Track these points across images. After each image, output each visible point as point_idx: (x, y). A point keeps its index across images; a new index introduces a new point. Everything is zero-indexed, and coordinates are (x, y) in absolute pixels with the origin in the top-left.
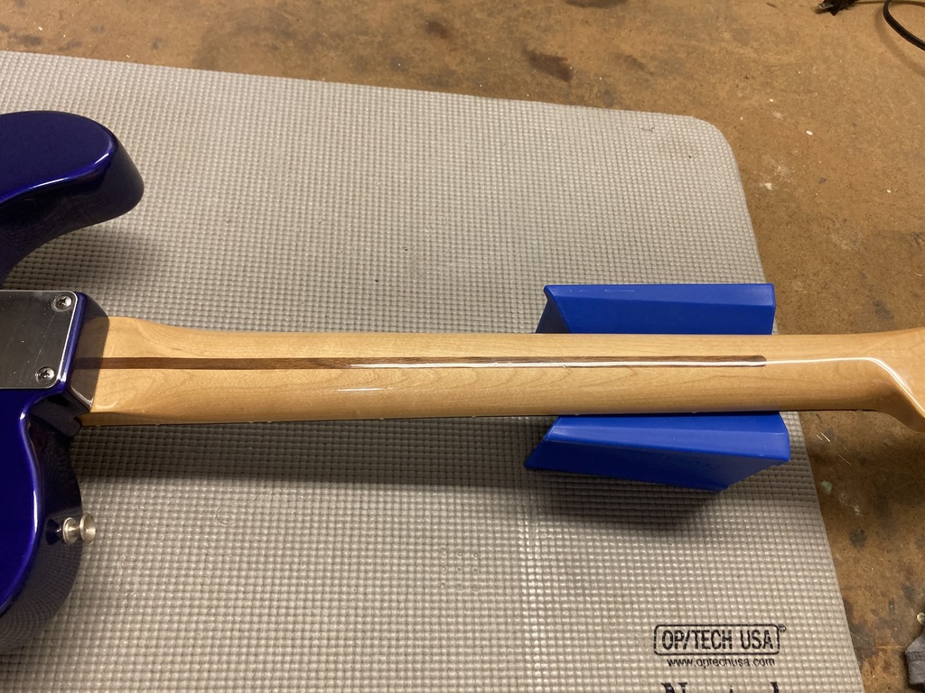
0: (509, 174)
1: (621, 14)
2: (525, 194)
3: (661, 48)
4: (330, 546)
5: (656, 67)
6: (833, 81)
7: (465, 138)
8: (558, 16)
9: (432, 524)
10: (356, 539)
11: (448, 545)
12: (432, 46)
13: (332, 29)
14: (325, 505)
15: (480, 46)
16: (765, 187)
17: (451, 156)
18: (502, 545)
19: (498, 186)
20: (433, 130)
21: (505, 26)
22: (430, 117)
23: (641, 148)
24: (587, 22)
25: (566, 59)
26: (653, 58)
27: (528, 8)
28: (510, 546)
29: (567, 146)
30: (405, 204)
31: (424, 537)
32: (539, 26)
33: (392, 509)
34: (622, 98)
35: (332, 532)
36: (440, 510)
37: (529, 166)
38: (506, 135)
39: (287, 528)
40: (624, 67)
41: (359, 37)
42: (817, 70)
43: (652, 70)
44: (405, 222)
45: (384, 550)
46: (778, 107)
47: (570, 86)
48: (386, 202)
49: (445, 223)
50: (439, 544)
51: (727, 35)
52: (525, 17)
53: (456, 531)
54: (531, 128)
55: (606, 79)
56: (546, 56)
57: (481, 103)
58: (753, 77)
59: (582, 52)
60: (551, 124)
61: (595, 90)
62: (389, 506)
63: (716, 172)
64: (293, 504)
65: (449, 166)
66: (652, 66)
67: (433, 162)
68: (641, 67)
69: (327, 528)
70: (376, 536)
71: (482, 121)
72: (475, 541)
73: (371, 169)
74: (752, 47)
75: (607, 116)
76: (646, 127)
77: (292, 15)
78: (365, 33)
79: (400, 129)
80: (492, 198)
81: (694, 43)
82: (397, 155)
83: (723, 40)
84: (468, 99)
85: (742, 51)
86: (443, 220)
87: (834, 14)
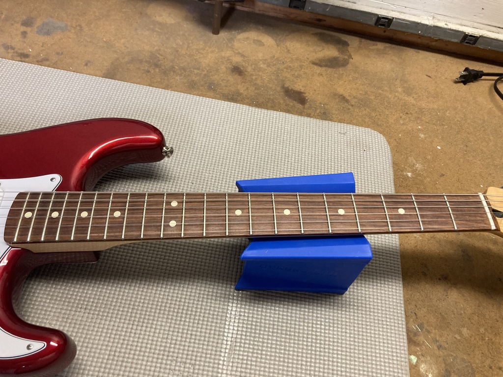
0: (259, 149)
1: (341, 72)
2: (266, 161)
3: (361, 92)
4: (109, 348)
5: (356, 102)
6: (458, 121)
7: (239, 128)
8: (306, 70)
9: (171, 344)
10: (125, 346)
11: (177, 357)
12: (233, 79)
13: (181, 65)
14: (112, 323)
15: (259, 82)
16: (407, 175)
17: (229, 136)
18: (209, 362)
19: (252, 155)
20: (222, 122)
21: (275, 73)
22: (222, 114)
23: (336, 143)
24: (321, 75)
25: (305, 93)
26: (354, 97)
27: (290, 65)
28: (214, 363)
29: (295, 137)
30: (198, 159)
31: (164, 351)
32: (294, 74)
33: (150, 332)
34: (332, 117)
35: (112, 340)
36: (178, 336)
37: (271, 146)
38: (262, 128)
39: (87, 334)
40: (337, 100)
41: (195, 70)
42: (449, 113)
43: (353, 103)
44: (196, 168)
45: (139, 355)
46: (423, 131)
47: (304, 108)
48: (188, 157)
49: (218, 171)
50: (172, 356)
51: (400, 90)
52: (287, 69)
53: (184, 350)
54: (277, 126)
55: (325, 106)
56: (294, 91)
57: (252, 110)
58: (411, 114)
59: (315, 90)
60: (288, 125)
61: (318, 111)
62: (148, 329)
63: (378, 160)
64: (94, 320)
65: (227, 141)
66: (353, 102)
67: (219, 138)
68: (347, 101)
69: (110, 337)
70: (137, 346)
71: (250, 119)
72: (194, 358)
73: (184, 139)
74: (413, 97)
75: (321, 124)
76: (342, 132)
77: (162, 55)
78: (198, 69)
79: (204, 119)
80: (247, 161)
81: (380, 91)
82: (199, 133)
83: (397, 92)
84: (245, 107)
85: (407, 99)
86: (217, 170)
87: (465, 85)
